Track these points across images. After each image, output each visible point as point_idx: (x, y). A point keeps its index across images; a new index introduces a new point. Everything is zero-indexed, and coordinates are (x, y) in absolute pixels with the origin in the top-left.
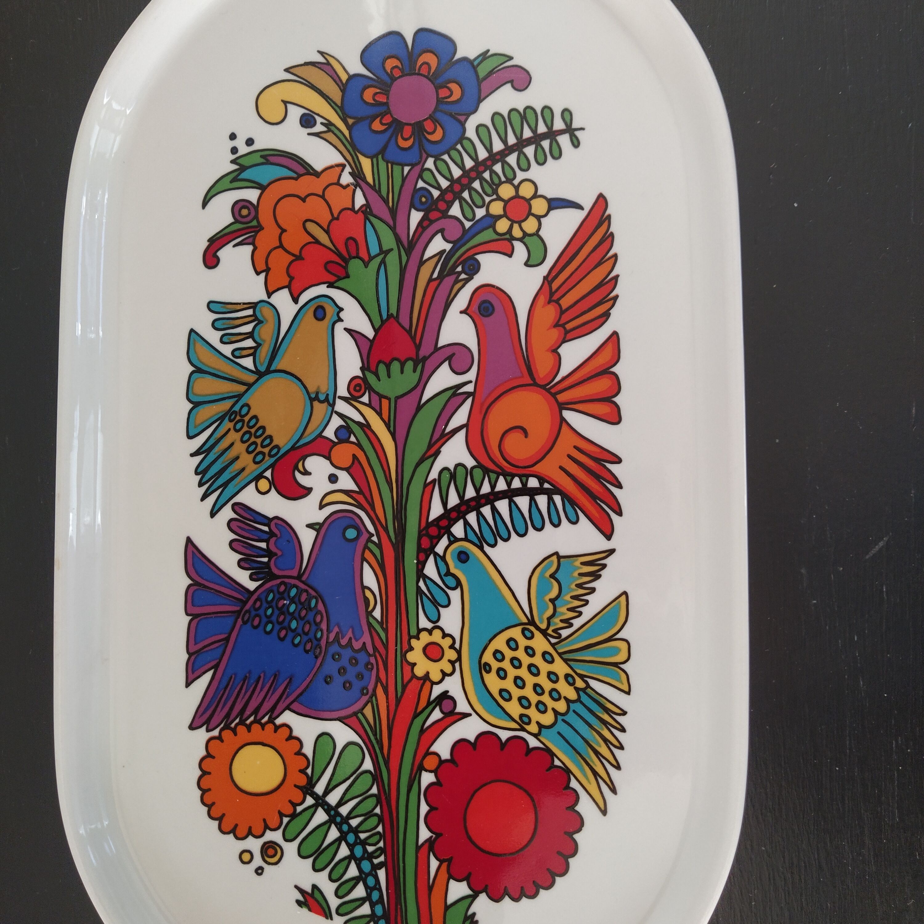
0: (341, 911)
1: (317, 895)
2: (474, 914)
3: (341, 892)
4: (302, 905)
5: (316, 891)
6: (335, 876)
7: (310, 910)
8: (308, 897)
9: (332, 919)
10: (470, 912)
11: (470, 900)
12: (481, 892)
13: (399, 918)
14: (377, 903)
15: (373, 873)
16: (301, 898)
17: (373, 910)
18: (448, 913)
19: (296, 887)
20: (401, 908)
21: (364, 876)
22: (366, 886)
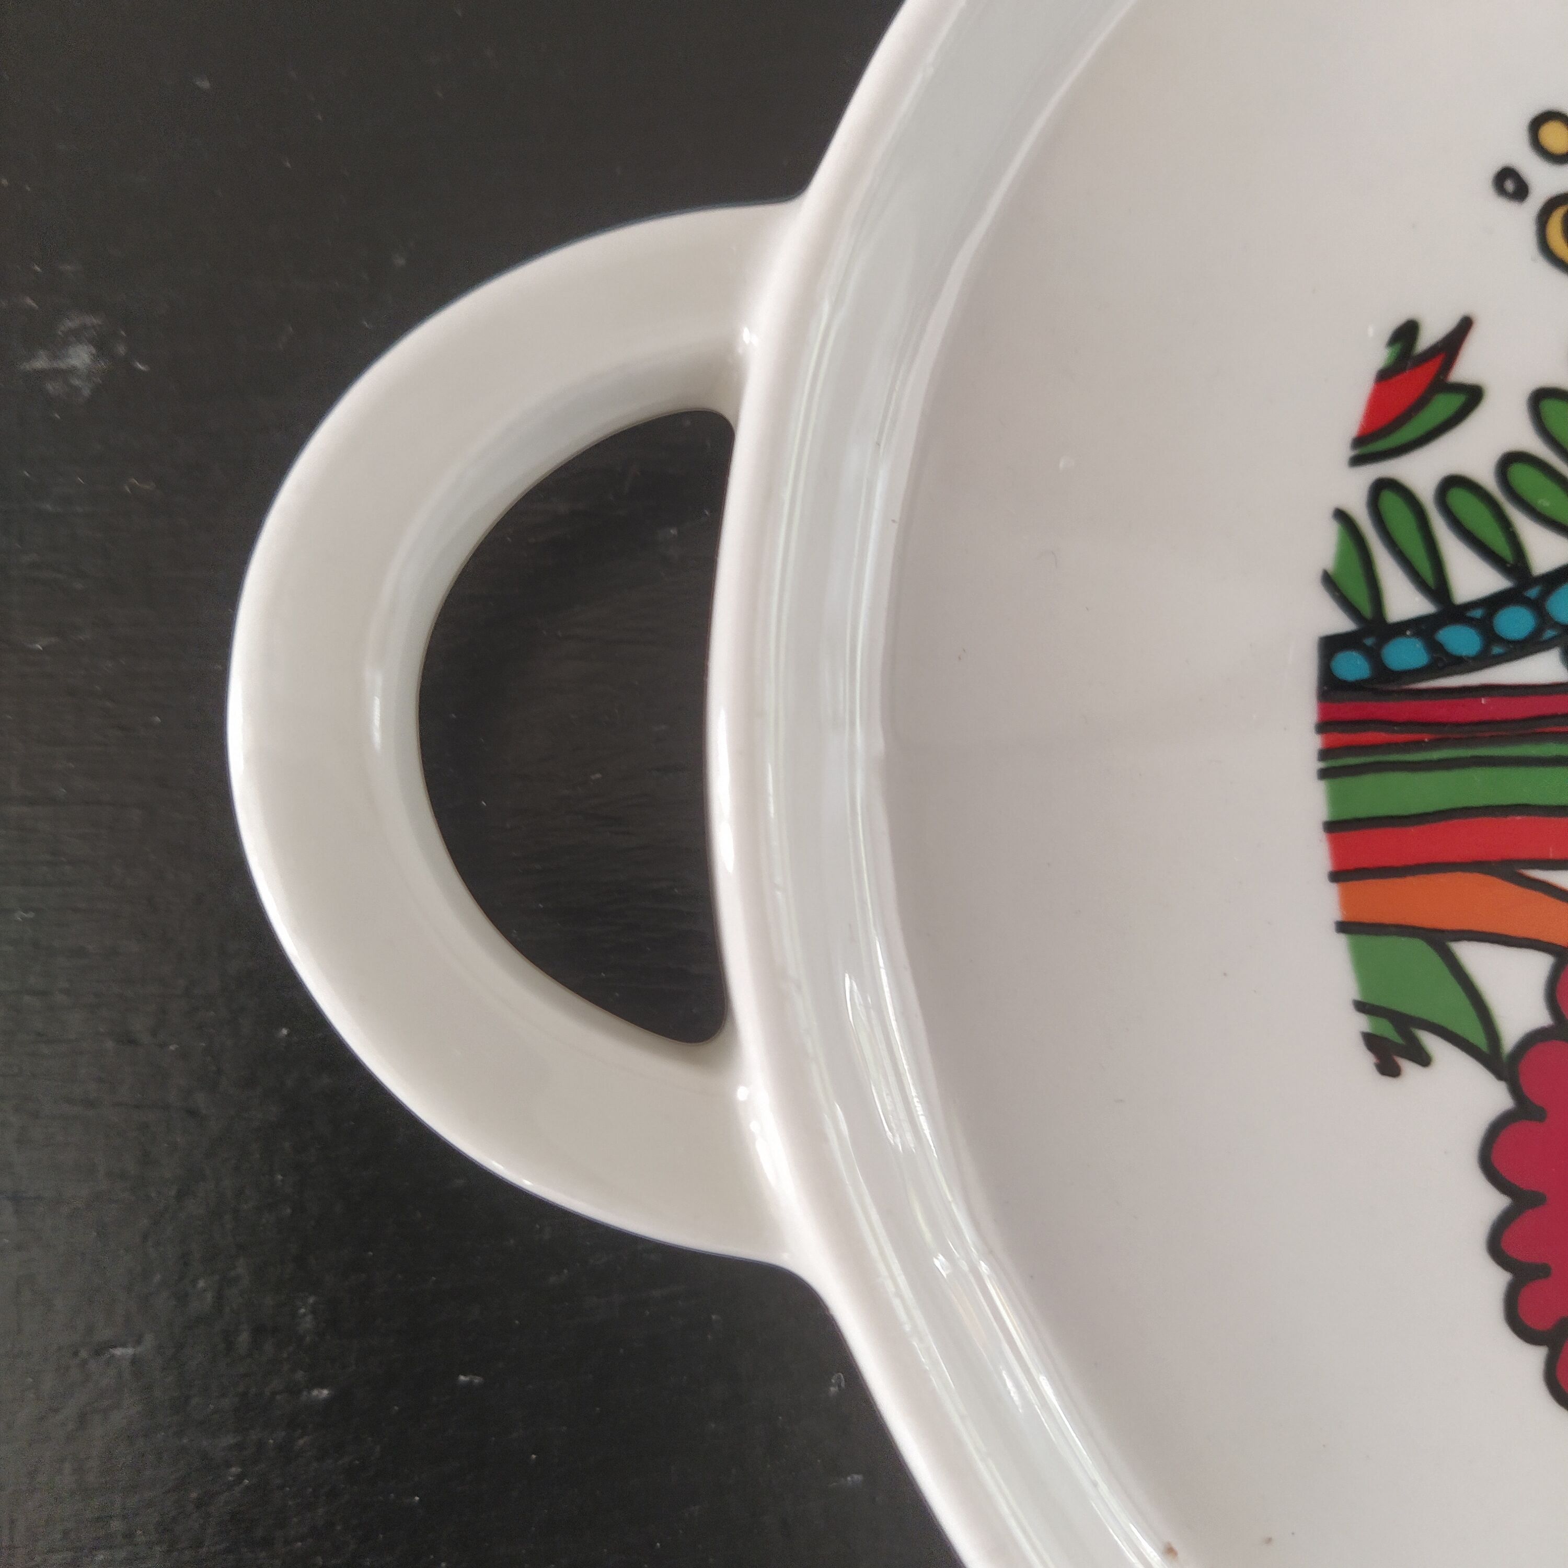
0: (1389, 500)
1: (1444, 405)
2: (1423, 1059)
3: (1460, 499)
4: (1398, 347)
5: (1455, 401)
6: (1521, 475)
7: (1384, 376)
8: (1432, 367)
9: (1357, 461)
10: (1432, 1042)
11: (1479, 1039)
12: (1515, 1091)
13: (1381, 736)
14: (1435, 647)
15: (1549, 634)
16: (1428, 337)
17: (1401, 628)
18: (1419, 946)
19: (1465, 326)
20: (1418, 745)
21: (1533, 593)
22: (1494, 603)
